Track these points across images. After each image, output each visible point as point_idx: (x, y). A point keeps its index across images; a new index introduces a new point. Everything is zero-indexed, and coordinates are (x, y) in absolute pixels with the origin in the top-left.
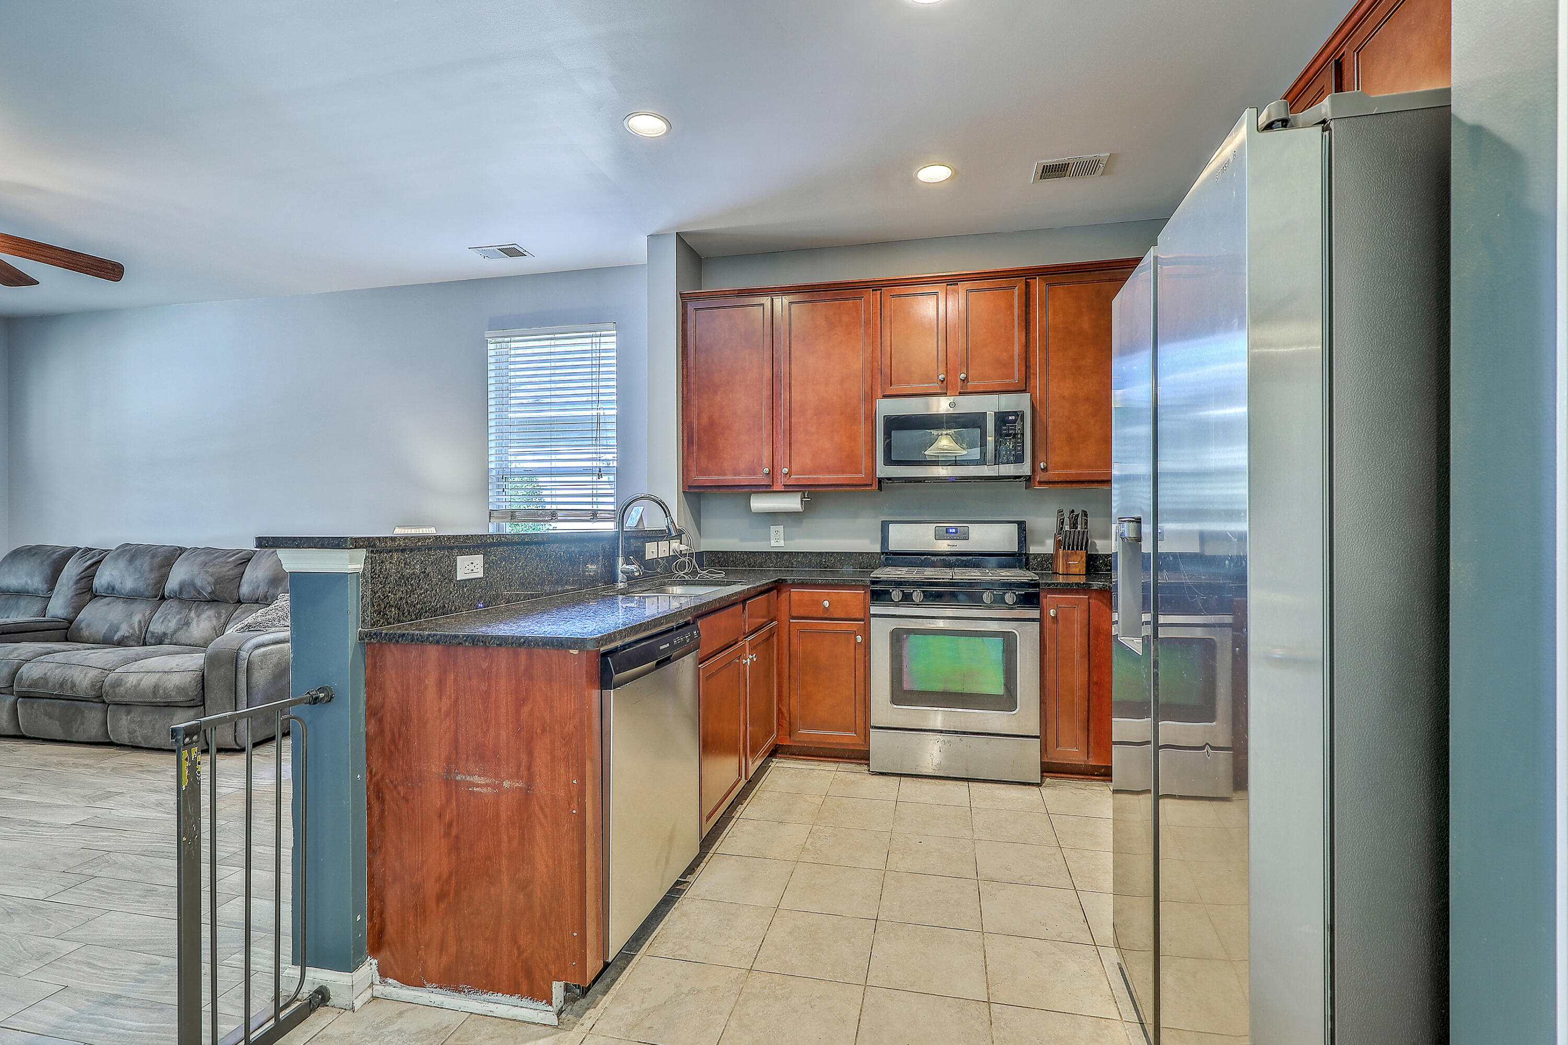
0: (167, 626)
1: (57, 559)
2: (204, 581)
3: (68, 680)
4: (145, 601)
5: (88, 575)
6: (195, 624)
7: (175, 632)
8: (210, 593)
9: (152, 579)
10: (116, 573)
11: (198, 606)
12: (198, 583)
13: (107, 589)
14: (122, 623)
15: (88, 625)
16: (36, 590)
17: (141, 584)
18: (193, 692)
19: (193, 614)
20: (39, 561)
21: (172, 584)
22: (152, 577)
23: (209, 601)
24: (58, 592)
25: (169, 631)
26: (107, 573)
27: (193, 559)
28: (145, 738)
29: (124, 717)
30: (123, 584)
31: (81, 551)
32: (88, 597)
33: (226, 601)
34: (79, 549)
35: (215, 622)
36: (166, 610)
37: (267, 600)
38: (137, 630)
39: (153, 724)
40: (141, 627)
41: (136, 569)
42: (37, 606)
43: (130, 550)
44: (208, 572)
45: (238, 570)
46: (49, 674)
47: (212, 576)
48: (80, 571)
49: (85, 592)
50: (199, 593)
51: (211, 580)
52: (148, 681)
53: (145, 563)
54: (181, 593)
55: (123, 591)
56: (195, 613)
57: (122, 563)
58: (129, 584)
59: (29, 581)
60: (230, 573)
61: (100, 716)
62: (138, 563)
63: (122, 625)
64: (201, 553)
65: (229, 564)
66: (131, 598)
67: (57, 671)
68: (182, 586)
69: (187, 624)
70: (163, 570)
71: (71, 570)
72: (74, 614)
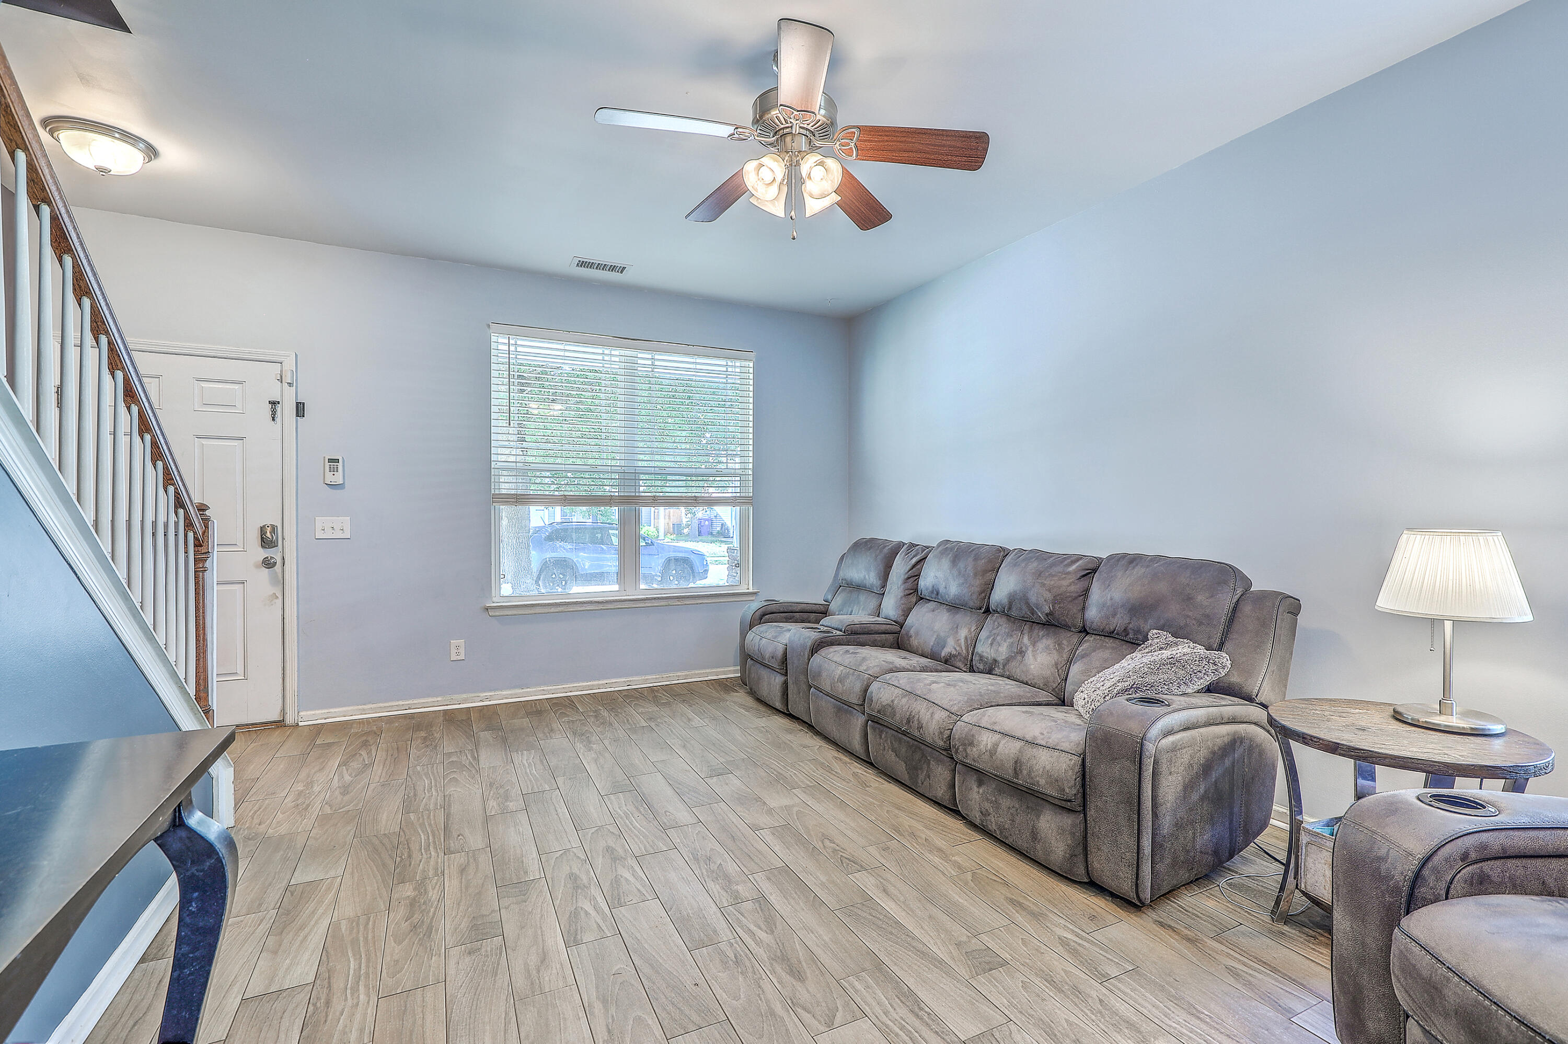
0: (997, 650)
1: (887, 554)
2: (1041, 598)
3: (914, 717)
4: (969, 614)
5: (914, 575)
6: (1031, 657)
7: (1008, 660)
8: (1047, 615)
9: (976, 586)
10: (940, 574)
11: (1031, 630)
12: (1033, 599)
13: (932, 592)
14: (948, 637)
15: (917, 634)
16: (872, 585)
17: (965, 591)
18: (1070, 788)
19: (1026, 640)
20: (874, 555)
21: (1001, 593)
22: (978, 582)
23: (1044, 624)
24: (890, 590)
25: (1001, 658)
26: (932, 574)
27: (1023, 565)
28: (1002, 829)
29: (975, 788)
30: (948, 589)
31: (905, 546)
32: (914, 600)
33: (1066, 627)
34: (904, 544)
35: (1055, 656)
36: (993, 629)
37: (1128, 634)
38: (963, 648)
39: (1012, 814)
40: (968, 645)
41: (960, 572)
42: (872, 603)
43: (952, 549)
44: (1044, 585)
45: (1083, 584)
46: (896, 702)
47: (1050, 591)
48: (908, 569)
49: (912, 593)
50: (1033, 612)
51: (1048, 596)
52: (1008, 749)
53: (967, 565)
54: (1010, 608)
55: (947, 596)
56: (1030, 638)
57: (946, 563)
58: (953, 589)
59: (867, 576)
60: (1072, 588)
61: (947, 775)
62: (961, 565)
63: (948, 639)
64: (1031, 558)
65: (1070, 576)
66: (954, 607)
67: (904, 700)
68: (1012, 599)
69: (1021, 652)
70: (990, 576)
71: (900, 567)
72: (903, 617)
